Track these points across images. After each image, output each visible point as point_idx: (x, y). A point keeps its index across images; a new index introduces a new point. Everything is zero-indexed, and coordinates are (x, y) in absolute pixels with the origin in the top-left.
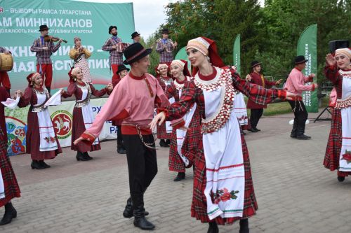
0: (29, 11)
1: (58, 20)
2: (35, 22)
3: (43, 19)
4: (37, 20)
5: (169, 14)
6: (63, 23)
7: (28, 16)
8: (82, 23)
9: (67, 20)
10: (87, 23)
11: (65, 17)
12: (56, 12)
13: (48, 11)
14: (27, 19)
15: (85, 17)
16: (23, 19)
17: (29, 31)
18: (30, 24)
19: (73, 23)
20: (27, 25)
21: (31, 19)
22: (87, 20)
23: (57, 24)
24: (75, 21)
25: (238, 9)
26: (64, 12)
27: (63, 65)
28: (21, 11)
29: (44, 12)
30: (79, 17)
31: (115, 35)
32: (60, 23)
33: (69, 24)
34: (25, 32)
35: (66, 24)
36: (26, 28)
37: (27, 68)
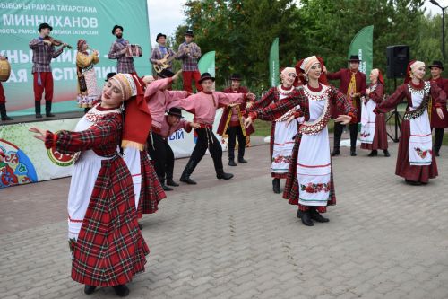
0: (20, 6)
1: (56, 17)
2: (27, 20)
3: (36, 17)
4: (30, 18)
5: (187, 13)
6: (62, 21)
7: (18, 12)
8: (85, 22)
9: (67, 18)
10: (92, 22)
11: (64, 14)
12: (53, 8)
13: (43, 7)
14: (16, 17)
15: (89, 15)
16: (11, 16)
17: (20, 31)
18: (21, 23)
19: (74, 22)
20: (17, 24)
21: (22, 17)
22: (92, 19)
23: (55, 23)
24: (76, 20)
25: (270, 8)
26: (63, 9)
27: (63, 74)
28: (9, 6)
29: (38, 7)
30: (82, 15)
31: (119, 37)
32: (59, 22)
33: (69, 24)
34: (15, 32)
35: (65, 23)
36: (16, 28)
37: (18, 78)
